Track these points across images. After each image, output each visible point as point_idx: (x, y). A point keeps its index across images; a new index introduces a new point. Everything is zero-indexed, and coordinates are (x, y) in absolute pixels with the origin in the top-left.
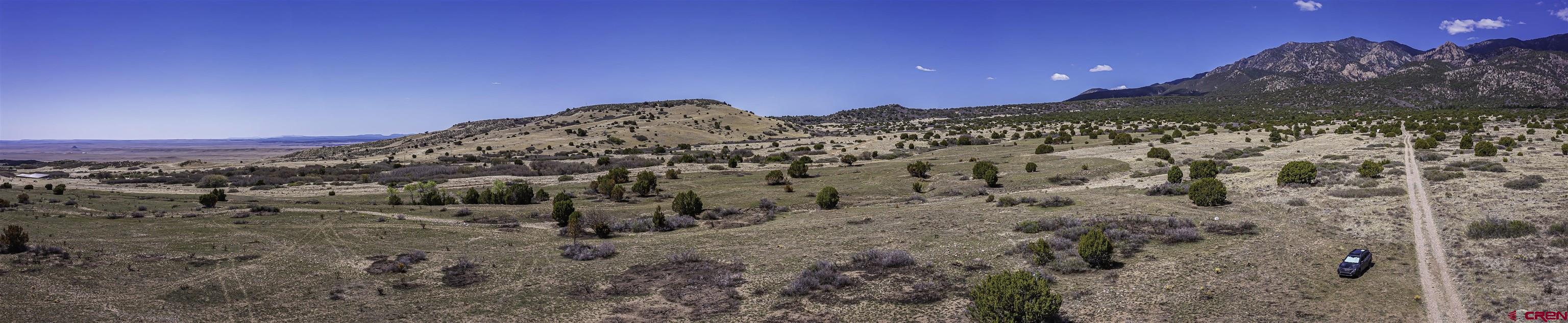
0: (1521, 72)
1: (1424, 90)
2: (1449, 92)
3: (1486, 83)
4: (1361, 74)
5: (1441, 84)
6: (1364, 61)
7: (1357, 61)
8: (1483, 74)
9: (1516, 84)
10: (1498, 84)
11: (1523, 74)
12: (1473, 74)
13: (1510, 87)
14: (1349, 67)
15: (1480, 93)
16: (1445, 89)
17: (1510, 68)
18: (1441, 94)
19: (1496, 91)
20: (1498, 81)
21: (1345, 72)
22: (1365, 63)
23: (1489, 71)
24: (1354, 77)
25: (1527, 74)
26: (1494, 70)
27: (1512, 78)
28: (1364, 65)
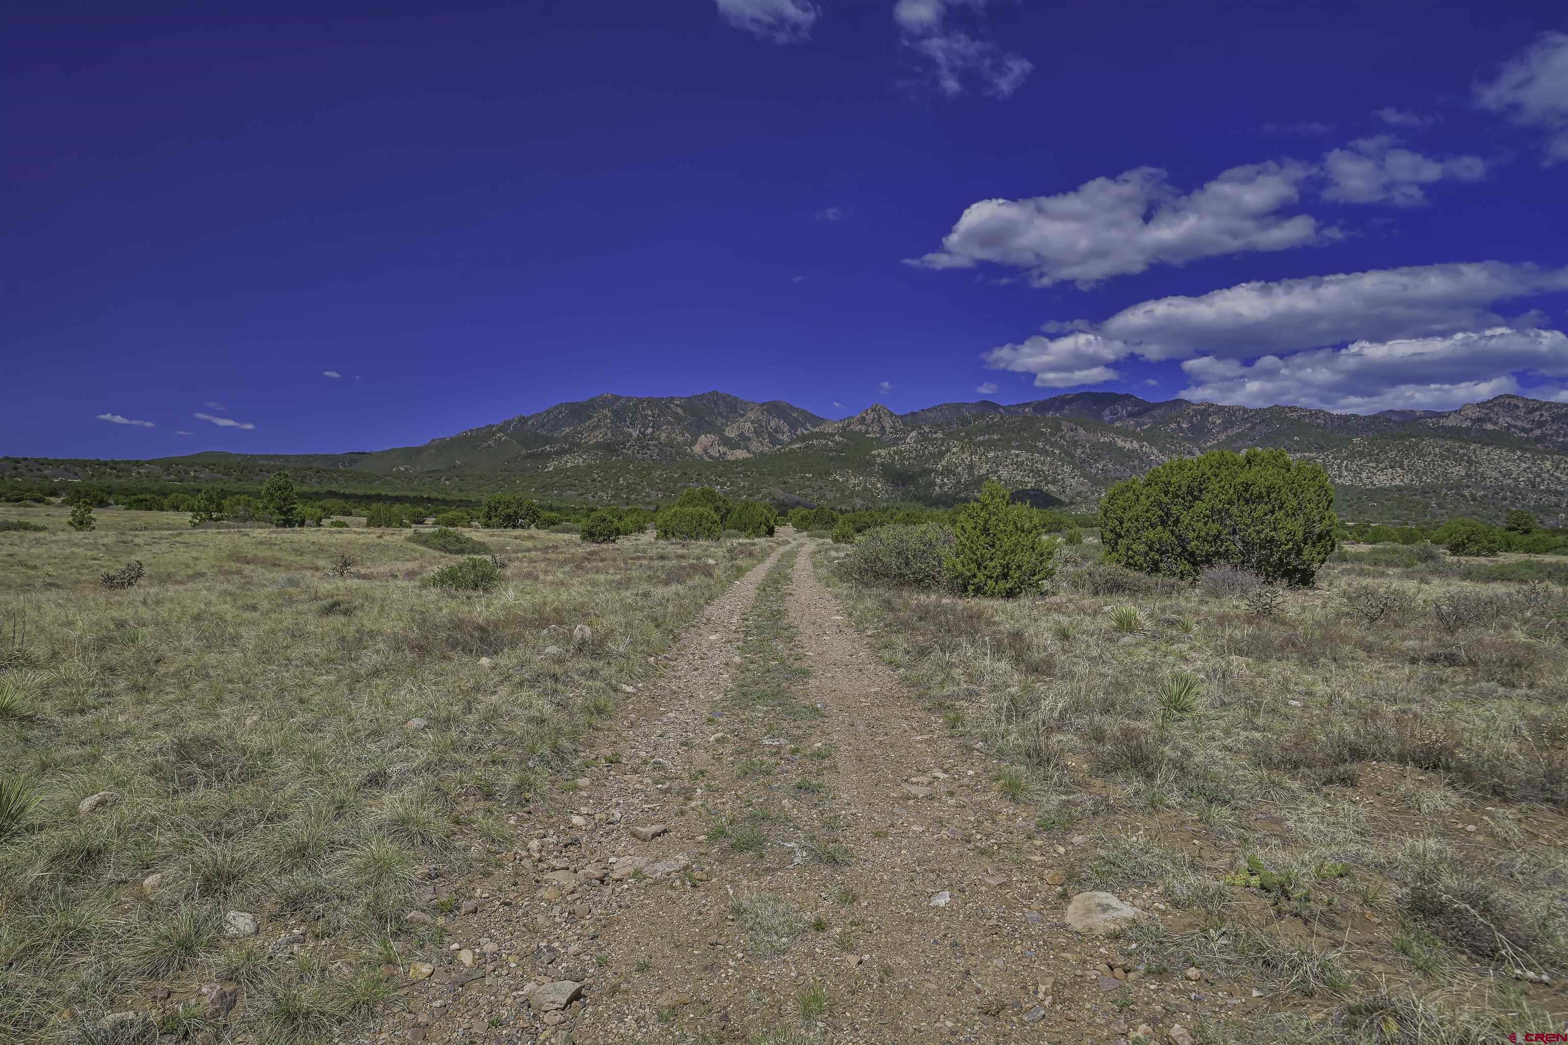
0: (1013, 451)
1: (835, 480)
2: (879, 485)
3: (948, 471)
4: (725, 454)
5: (865, 471)
6: (731, 432)
7: (720, 432)
8: (941, 455)
9: (1004, 473)
10: (971, 473)
11: (1017, 456)
12: (924, 455)
13: (995, 478)
14: (704, 439)
15: (937, 488)
16: (873, 480)
17: (989, 445)
18: (865, 489)
19: (966, 486)
20: (971, 467)
21: (697, 449)
22: (733, 435)
23: (954, 450)
24: (711, 457)
25: (1024, 456)
26: (962, 448)
27: (997, 462)
28: (731, 439)
